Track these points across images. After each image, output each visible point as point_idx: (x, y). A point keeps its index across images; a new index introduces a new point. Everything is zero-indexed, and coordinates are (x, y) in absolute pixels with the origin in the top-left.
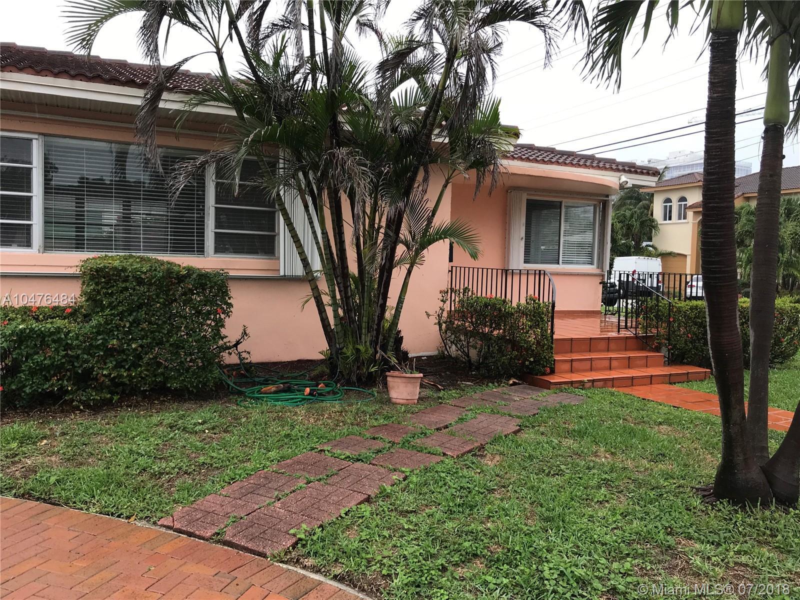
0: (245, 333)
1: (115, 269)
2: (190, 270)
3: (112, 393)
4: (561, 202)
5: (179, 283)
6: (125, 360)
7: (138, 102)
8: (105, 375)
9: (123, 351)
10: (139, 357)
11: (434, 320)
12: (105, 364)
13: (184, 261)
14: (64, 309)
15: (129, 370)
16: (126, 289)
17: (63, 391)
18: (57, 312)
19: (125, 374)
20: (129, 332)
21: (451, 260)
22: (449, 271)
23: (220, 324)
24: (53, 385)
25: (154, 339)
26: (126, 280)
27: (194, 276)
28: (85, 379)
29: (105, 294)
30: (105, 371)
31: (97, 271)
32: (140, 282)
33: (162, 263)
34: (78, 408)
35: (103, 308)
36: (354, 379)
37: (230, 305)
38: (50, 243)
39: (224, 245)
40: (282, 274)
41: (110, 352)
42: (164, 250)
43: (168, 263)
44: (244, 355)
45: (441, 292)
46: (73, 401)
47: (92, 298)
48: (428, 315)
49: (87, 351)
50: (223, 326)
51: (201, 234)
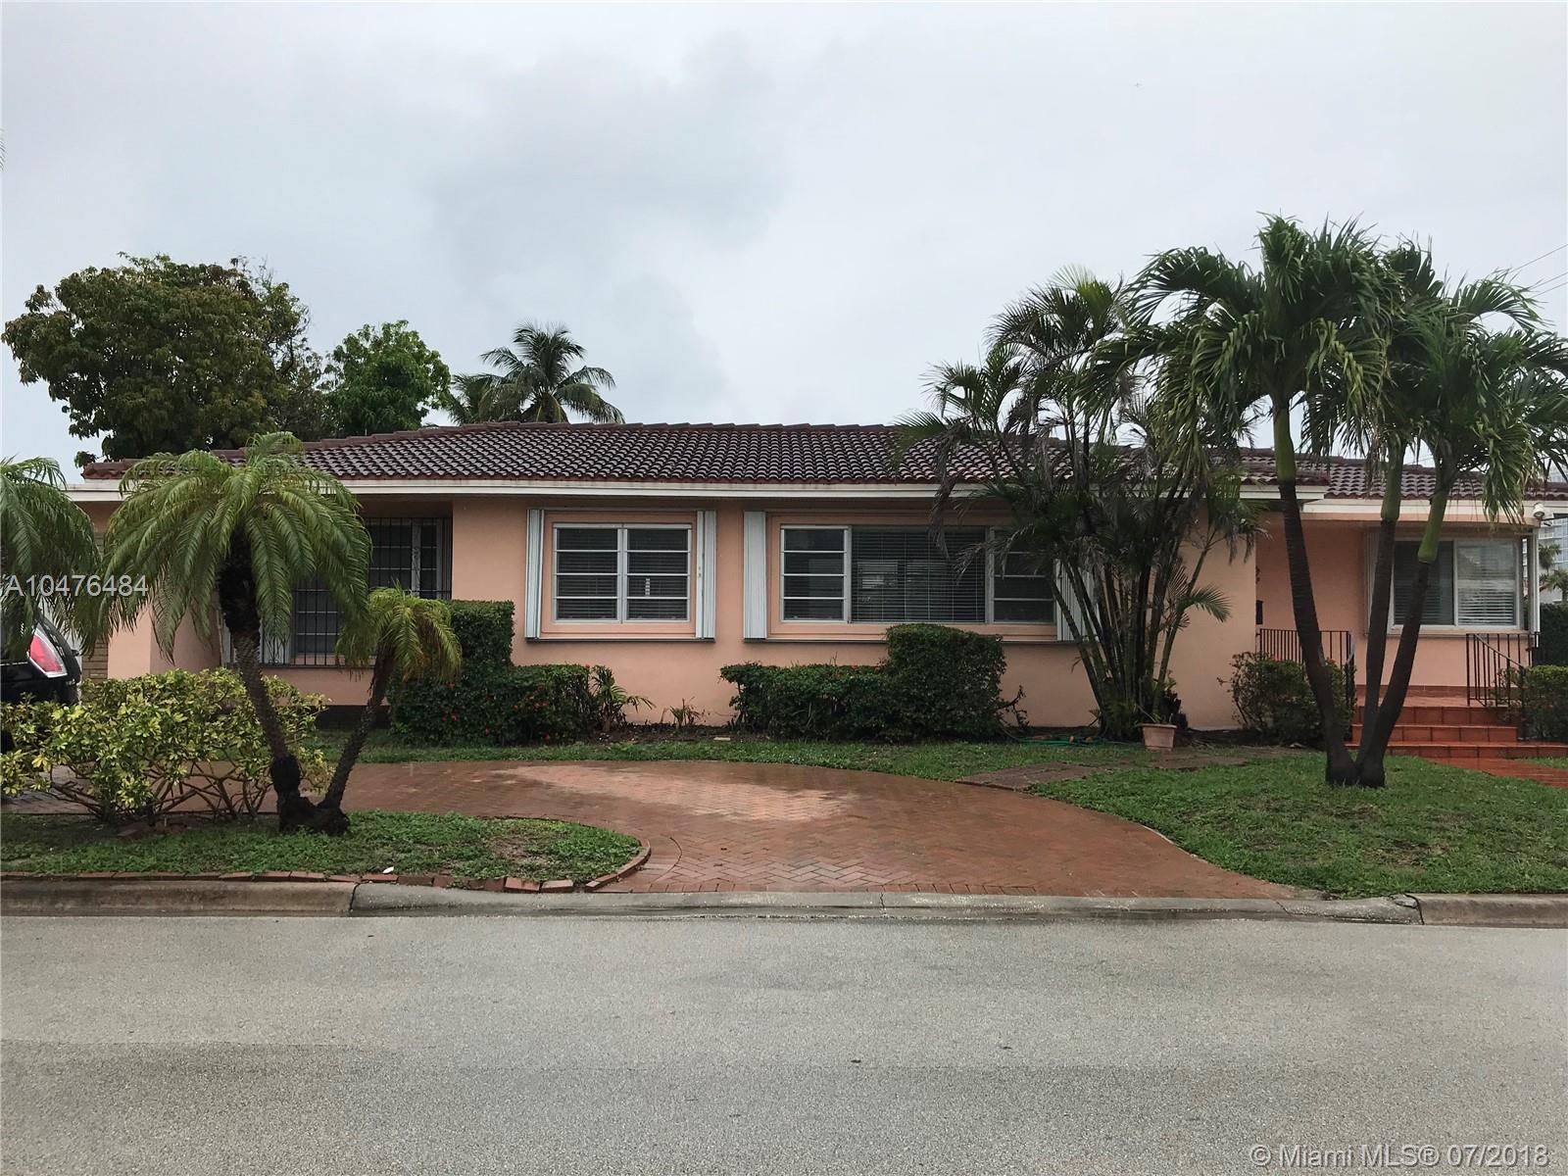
0: (1021, 693)
1: (915, 634)
2: (971, 634)
3: (913, 732)
4: (1452, 542)
5: (963, 645)
6: (922, 706)
7: (933, 495)
8: (908, 717)
9: (922, 699)
10: (933, 704)
11: (1229, 686)
12: (908, 708)
13: (965, 627)
14: (874, 668)
15: (925, 713)
16: (923, 650)
17: (878, 728)
18: (866, 669)
19: (923, 717)
20: (925, 684)
21: (1259, 620)
22: (1257, 635)
23: (995, 680)
24: (871, 723)
25: (944, 690)
26: (923, 643)
27: (975, 639)
28: (893, 719)
29: (908, 654)
30: (908, 713)
31: (903, 636)
32: (933, 644)
33: (949, 629)
34: (888, 742)
35: (907, 665)
36: (1119, 734)
37: (1004, 664)
38: (855, 617)
39: (1003, 612)
40: (1059, 639)
41: (912, 699)
42: (949, 618)
43: (954, 629)
44: (1022, 714)
45: (1234, 656)
46: (885, 736)
47: (900, 660)
48: (1221, 682)
49: (895, 697)
50: (999, 682)
51: (982, 602)
